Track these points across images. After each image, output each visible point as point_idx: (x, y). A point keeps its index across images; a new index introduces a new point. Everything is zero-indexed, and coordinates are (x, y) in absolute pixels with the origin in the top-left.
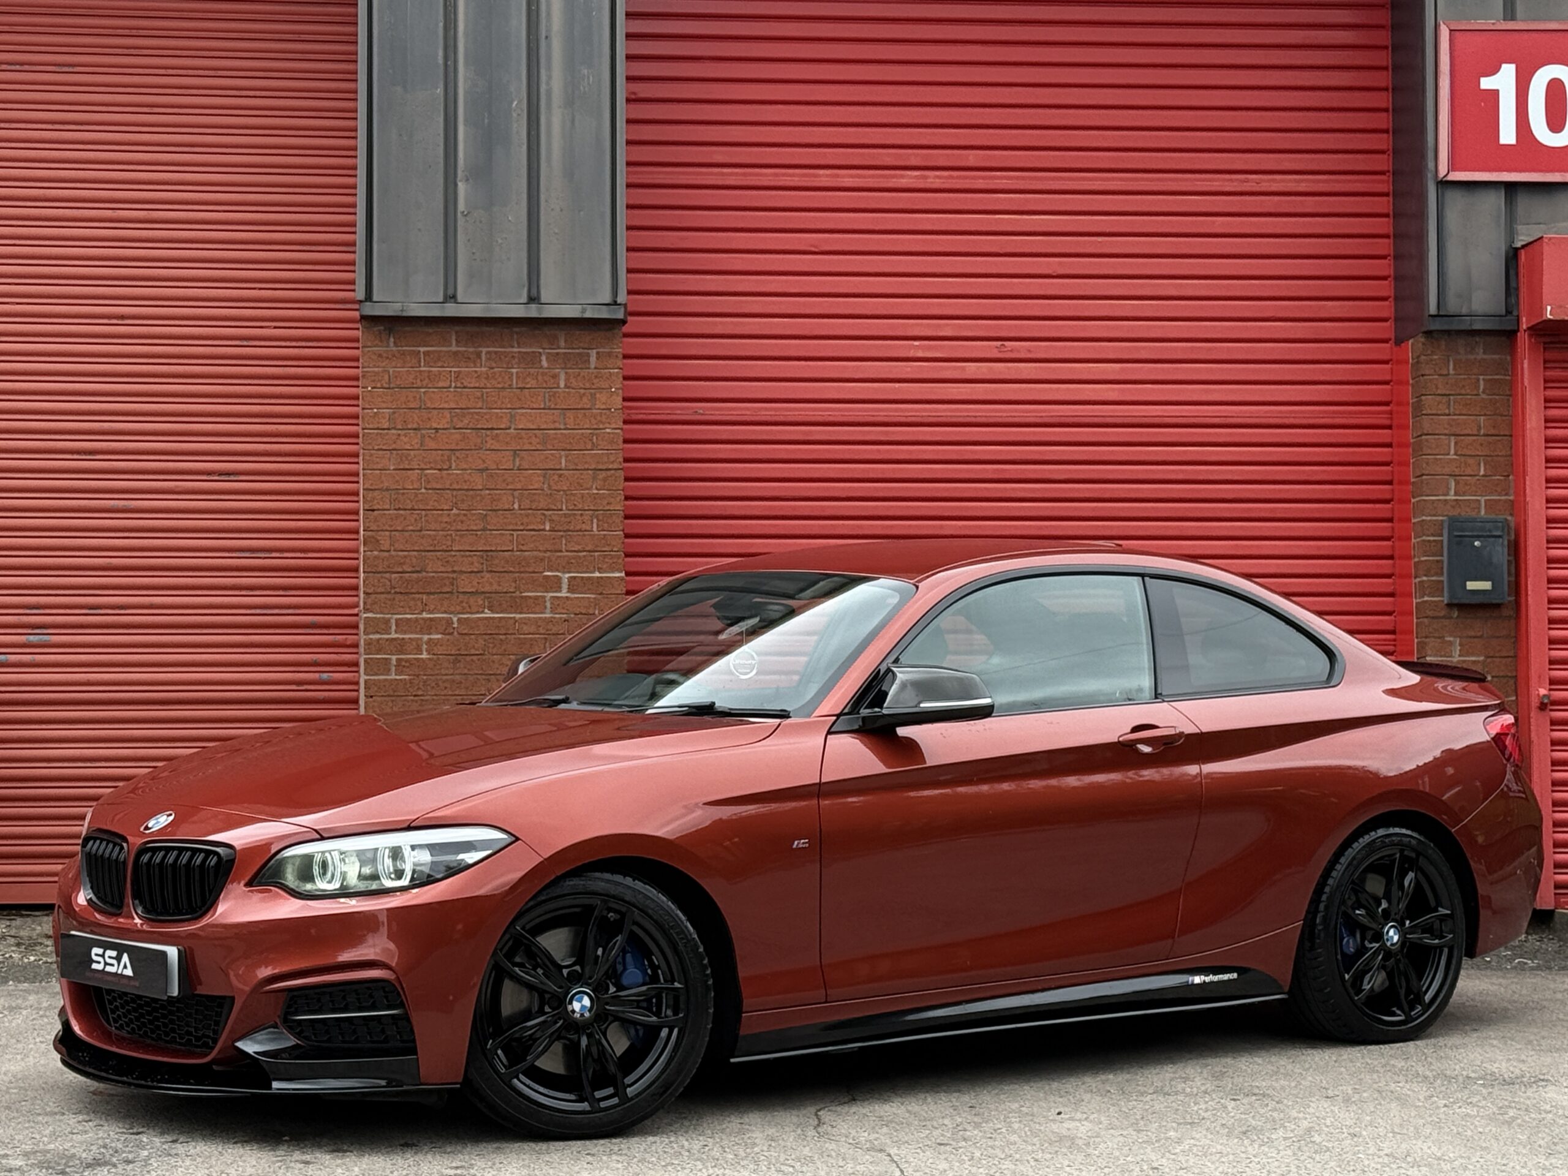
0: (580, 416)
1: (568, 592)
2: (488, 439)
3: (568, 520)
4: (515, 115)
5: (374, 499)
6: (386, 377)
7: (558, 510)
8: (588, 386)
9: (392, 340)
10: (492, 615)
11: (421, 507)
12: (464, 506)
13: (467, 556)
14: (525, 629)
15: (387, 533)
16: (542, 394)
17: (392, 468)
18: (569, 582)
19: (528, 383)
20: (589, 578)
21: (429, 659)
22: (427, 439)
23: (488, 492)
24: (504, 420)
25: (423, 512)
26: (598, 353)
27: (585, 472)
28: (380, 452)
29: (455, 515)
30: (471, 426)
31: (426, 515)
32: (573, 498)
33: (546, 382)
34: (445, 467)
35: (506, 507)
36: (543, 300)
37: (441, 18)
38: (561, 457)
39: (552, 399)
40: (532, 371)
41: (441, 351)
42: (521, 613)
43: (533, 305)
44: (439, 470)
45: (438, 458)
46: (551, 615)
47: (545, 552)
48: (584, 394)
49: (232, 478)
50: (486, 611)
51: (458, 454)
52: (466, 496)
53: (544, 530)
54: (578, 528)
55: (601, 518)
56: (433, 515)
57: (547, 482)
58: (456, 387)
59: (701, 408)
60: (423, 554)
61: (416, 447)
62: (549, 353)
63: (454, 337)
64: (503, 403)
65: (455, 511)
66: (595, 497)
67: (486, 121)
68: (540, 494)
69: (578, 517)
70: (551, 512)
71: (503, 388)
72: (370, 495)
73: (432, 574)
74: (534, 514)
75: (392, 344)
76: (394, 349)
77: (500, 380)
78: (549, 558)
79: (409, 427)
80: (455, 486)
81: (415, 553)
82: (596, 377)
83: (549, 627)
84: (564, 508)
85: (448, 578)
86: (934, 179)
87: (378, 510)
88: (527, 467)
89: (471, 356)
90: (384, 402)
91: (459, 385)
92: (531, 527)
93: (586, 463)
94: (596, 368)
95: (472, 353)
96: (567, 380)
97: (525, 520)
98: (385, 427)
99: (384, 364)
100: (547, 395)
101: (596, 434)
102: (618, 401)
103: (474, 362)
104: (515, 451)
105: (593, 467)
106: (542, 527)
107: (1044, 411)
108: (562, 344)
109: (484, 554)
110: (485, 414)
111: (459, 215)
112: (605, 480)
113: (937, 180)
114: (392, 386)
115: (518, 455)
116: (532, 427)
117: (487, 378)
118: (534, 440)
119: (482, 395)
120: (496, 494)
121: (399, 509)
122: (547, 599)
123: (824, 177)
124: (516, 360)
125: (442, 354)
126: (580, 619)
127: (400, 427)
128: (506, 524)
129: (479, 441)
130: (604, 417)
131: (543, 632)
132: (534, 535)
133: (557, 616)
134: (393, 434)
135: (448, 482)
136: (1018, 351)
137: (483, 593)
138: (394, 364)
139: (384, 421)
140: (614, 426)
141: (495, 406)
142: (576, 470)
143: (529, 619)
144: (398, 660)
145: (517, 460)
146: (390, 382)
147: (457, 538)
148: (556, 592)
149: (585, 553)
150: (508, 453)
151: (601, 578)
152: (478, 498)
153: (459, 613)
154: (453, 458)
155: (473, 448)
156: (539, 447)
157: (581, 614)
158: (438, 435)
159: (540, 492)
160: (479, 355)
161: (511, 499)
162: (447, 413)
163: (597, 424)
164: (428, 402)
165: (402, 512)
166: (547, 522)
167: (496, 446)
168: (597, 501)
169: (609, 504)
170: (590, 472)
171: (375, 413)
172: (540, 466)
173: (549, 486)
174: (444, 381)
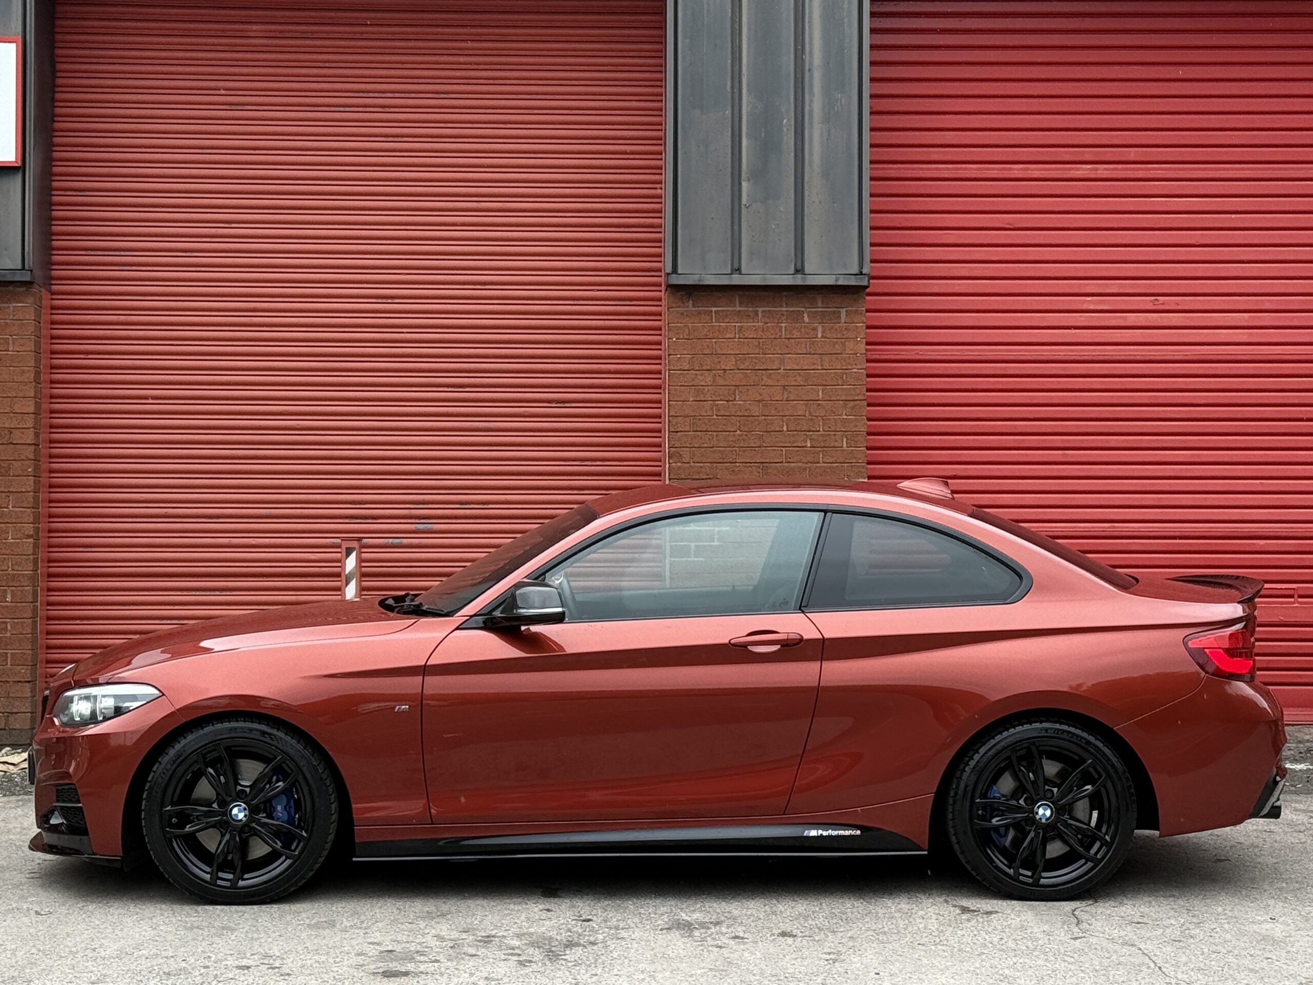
0: (833, 359)
2: (764, 377)
3: (825, 438)
4: (785, 130)
5: (677, 423)
6: (687, 331)
7: (817, 431)
8: (839, 336)
9: (691, 302)
11: (713, 429)
12: (746, 429)
13: (748, 467)
15: (688, 449)
16: (804, 343)
17: (691, 399)
19: (793, 335)
21: (720, 546)
22: (717, 377)
23: (763, 417)
24: (776, 363)
25: (715, 434)
26: (846, 311)
27: (838, 402)
28: (682, 388)
29: (739, 435)
30: (751, 367)
31: (717, 436)
32: (828, 422)
33: (808, 333)
34: (731, 399)
35: (778, 429)
36: (806, 272)
37: (730, 56)
38: (818, 391)
39: (812, 346)
40: (798, 325)
41: (728, 311)
43: (799, 276)
44: (727, 401)
45: (726, 392)
47: (806, 463)
48: (836, 342)
49: (566, 405)
51: (741, 389)
52: (747, 421)
53: (806, 447)
54: (832, 445)
55: (849, 437)
56: (722, 435)
57: (808, 410)
58: (739, 338)
59: (923, 350)
60: (715, 465)
61: (710, 384)
62: (810, 311)
63: (737, 300)
64: (775, 350)
65: (738, 432)
66: (844, 421)
67: (763, 135)
68: (802, 419)
69: (833, 437)
70: (811, 433)
71: (775, 338)
74: (798, 435)
75: (691, 306)
76: (693, 309)
77: (772, 332)
78: (809, 468)
79: (704, 368)
80: (739, 413)
81: (709, 464)
82: (846, 329)
84: (821, 429)
86: (1103, 171)
87: (681, 431)
88: (792, 399)
89: (751, 314)
90: (684, 349)
91: (741, 336)
92: (796, 445)
93: (838, 395)
94: (845, 323)
95: (752, 311)
96: (823, 332)
97: (792, 439)
98: (686, 368)
99: (684, 321)
100: (808, 343)
101: (846, 373)
102: (862, 347)
103: (753, 319)
104: (784, 386)
105: (844, 398)
106: (804, 445)
107: (1188, 351)
108: (820, 304)
109: (761, 466)
110: (762, 358)
111: (743, 206)
112: (852, 408)
113: (1106, 172)
114: (691, 337)
115: (786, 390)
116: (797, 368)
117: (763, 331)
118: (799, 379)
119: (759, 344)
120: (770, 420)
121: (697, 431)
123: (1017, 171)
124: (785, 317)
125: (729, 313)
127: (697, 368)
128: (777, 442)
129: (757, 378)
130: (852, 360)
132: (797, 451)
134: (692, 374)
135: (734, 411)
136: (1169, 304)
138: (692, 321)
139: (685, 364)
140: (859, 367)
141: (769, 352)
142: (830, 400)
144: (697, 547)
145: (786, 393)
146: (689, 334)
147: (741, 453)
149: (836, 465)
150: (778, 388)
152: (756, 423)
154: (737, 392)
155: (752, 384)
156: (802, 383)
158: (726, 374)
159: (803, 417)
160: (756, 313)
161: (781, 423)
162: (732, 358)
163: (846, 365)
164: (718, 349)
165: (699, 433)
166: (808, 440)
167: (770, 382)
168: (847, 424)
169: (856, 426)
170: (841, 402)
171: (679, 358)
172: (803, 397)
173: (810, 413)
174: (730, 333)
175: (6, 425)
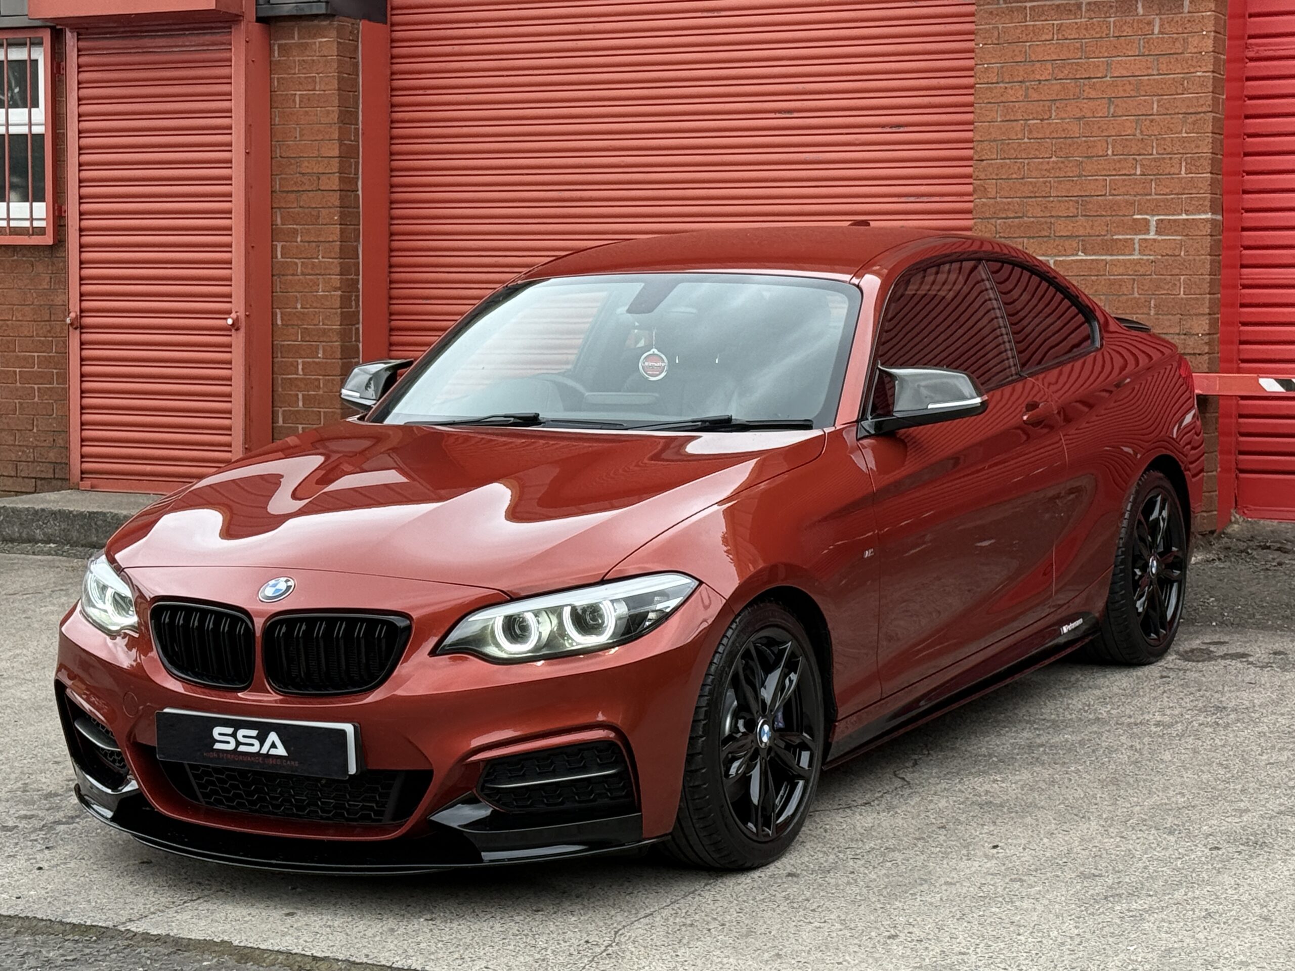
0: (1172, 60)
1: (1156, 234)
2: (1086, 88)
3: (1158, 164)
5: (982, 150)
6: (996, 34)
7: (1148, 155)
8: (1180, 30)
10: (1085, 258)
11: (1024, 156)
12: (1062, 154)
13: (1064, 202)
14: (1115, 270)
15: (994, 181)
16: (1137, 42)
17: (999, 120)
18: (1157, 224)
19: (1125, 31)
20: (1175, 220)
22: (1030, 91)
23: (1084, 139)
24: (1101, 68)
25: (1026, 161)
27: (1176, 116)
28: (989, 105)
29: (1054, 162)
30: (1071, 76)
31: (1028, 164)
32: (1163, 142)
33: (1142, 29)
34: (1046, 117)
35: (1101, 154)
38: (1153, 103)
39: (1147, 45)
40: (1128, 19)
41: (1045, 5)
42: (1111, 255)
45: (1040, 109)
46: (1139, 257)
47: (1135, 195)
48: (1176, 39)
49: (902, 129)
50: (1080, 253)
51: (1058, 104)
52: (1065, 144)
53: (1135, 174)
54: (1167, 171)
55: (1189, 161)
56: (1034, 163)
57: (1139, 127)
58: (1058, 39)
60: (1025, 200)
61: (1021, 99)
64: (1100, 52)
65: (1054, 159)
66: (1183, 140)
68: (1132, 140)
69: (1168, 161)
70: (1142, 157)
71: (1100, 37)
72: (980, 146)
73: (1032, 219)
74: (1125, 159)
75: (1002, 1)
76: (1004, 6)
77: (1098, 29)
78: (1139, 201)
79: (1016, 80)
80: (1055, 135)
81: (1018, 199)
82: (1189, 21)
83: (1136, 269)
84: (1155, 152)
85: (1046, 222)
87: (986, 160)
88: (1120, 114)
89: (1073, 8)
90: (993, 57)
91: (1060, 37)
92: (1123, 172)
93: (1177, 107)
94: (1189, 12)
95: (1074, 5)
96: (1161, 26)
97: (1118, 165)
98: (994, 81)
99: (994, 21)
100: (1142, 42)
101: (1187, 79)
102: (1209, 43)
103: (1075, 14)
104: (1110, 99)
105: (1184, 111)
106: (1133, 172)
109: (1080, 199)
110: (1084, 64)
112: (1194, 123)
114: (1001, 41)
115: (1113, 103)
116: (1126, 74)
117: (1086, 29)
118: (1128, 87)
119: (1081, 46)
120: (1091, 141)
121: (1005, 158)
122: (1136, 241)
124: (1114, 9)
125: (1046, 8)
126: (1167, 260)
127: (1007, 81)
128: (1100, 170)
129: (1078, 90)
130: (1195, 60)
131: (1131, 273)
132: (1124, 180)
133: (1145, 258)
134: (1001, 87)
135: (1048, 132)
137: (1077, 236)
138: (1002, 21)
139: (993, 75)
140: (1204, 69)
141: (1093, 55)
142: (1167, 114)
143: (1118, 260)
145: (1112, 107)
146: (999, 38)
147: (1055, 184)
148: (1144, 234)
149: (1172, 196)
150: (1103, 101)
151: (1187, 220)
152: (1075, 146)
153: (1055, 256)
154: (1054, 108)
155: (1072, 97)
156: (1133, 93)
157: (1167, 255)
158: (1041, 86)
159: (1132, 137)
160: (1079, 7)
161: (1105, 145)
162: (1049, 65)
163: (1188, 68)
164: (1032, 55)
165: (1008, 161)
166: (1138, 166)
167: (1093, 94)
168: (1186, 144)
169: (1197, 147)
170: (1181, 116)
171: (986, 68)
172: (1133, 112)
173: (1141, 132)
174: (1047, 34)
175: (315, 171)
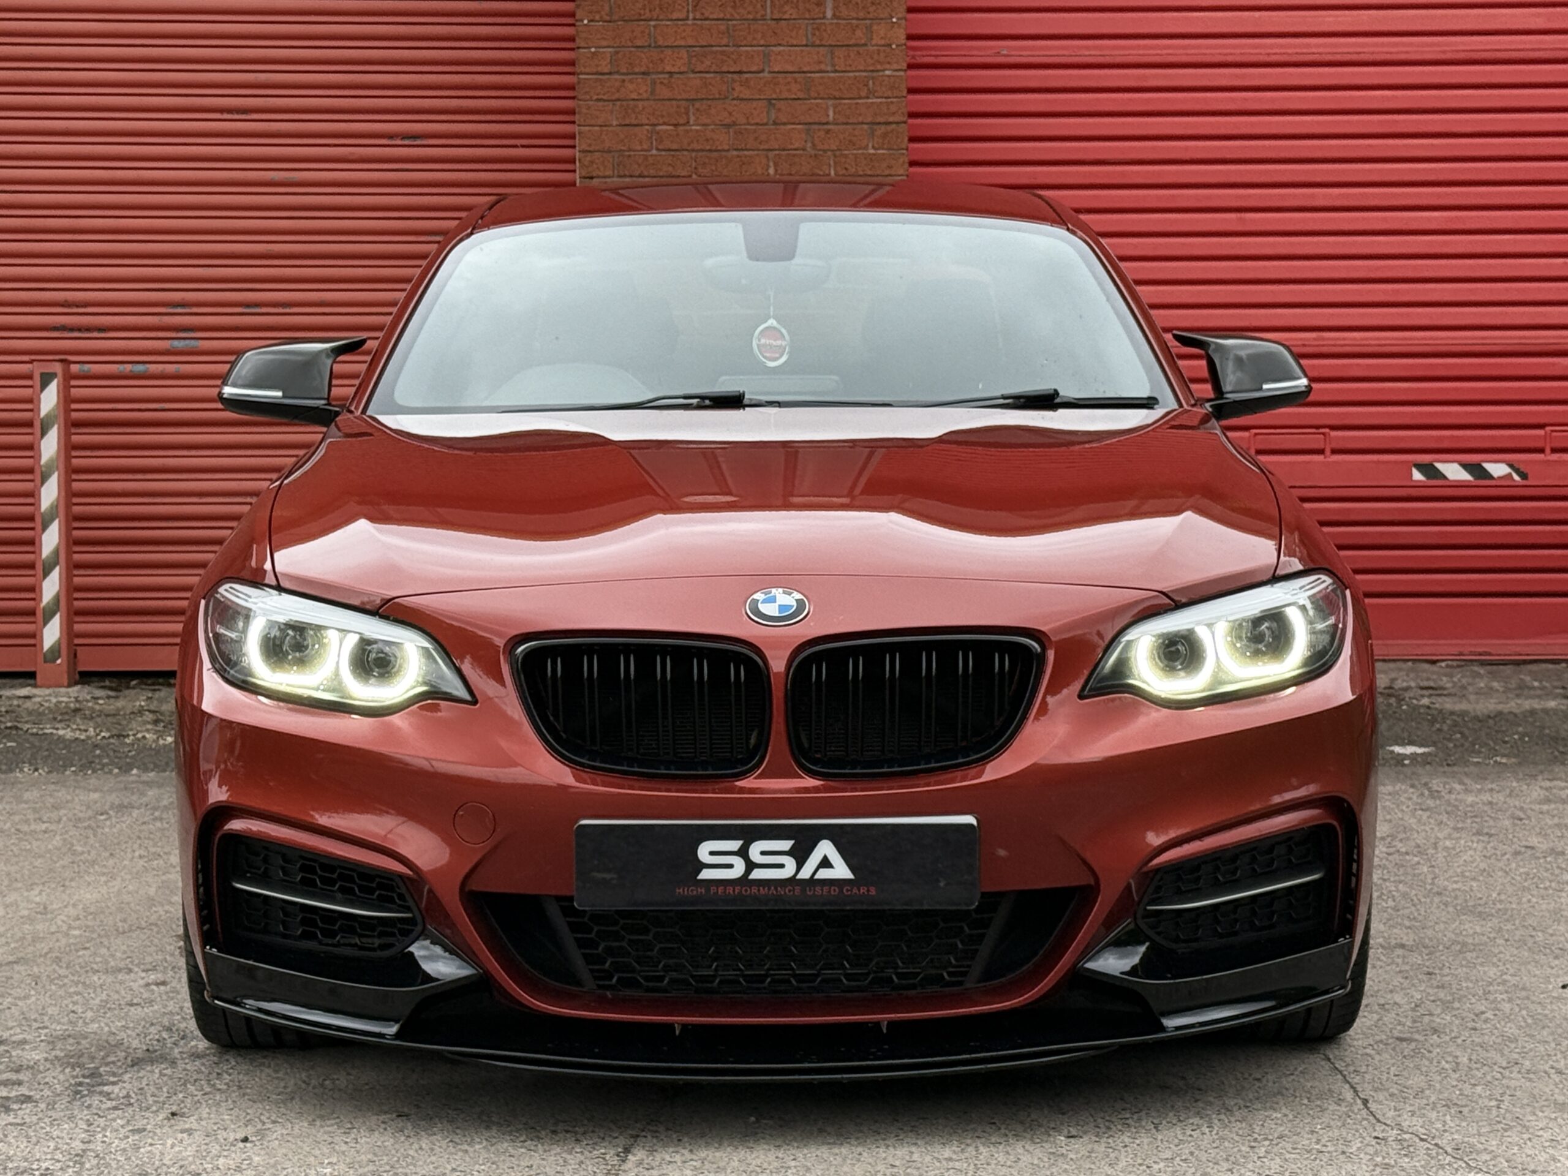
0: (852, 54)
2: (735, 85)
5: (592, 162)
6: (607, 8)
7: (824, 176)
8: (861, 15)
11: (652, 172)
12: (706, 172)
16: (803, 27)
17: (615, 123)
19: (785, 12)
22: (658, 86)
23: (735, 153)
24: (756, 60)
27: (859, 126)
28: (600, 103)
30: (714, 68)
32: (843, 160)
33: (809, 11)
34: (682, 121)
35: (759, 173)
38: (827, 109)
39: (817, 33)
44: (675, 125)
45: (673, 110)
48: (857, 26)
49: (418, 142)
51: (697, 105)
52: (709, 158)
57: (810, 140)
58: (695, 19)
59: (1004, 47)
61: (645, 96)
64: (754, 39)
66: (871, 158)
68: (801, 155)
71: (755, 19)
72: (588, 159)
77: (750, 8)
79: (637, 70)
80: (695, 146)
82: (872, 3)
84: (833, 173)
87: (598, 177)
88: (785, 120)
90: (604, 39)
91: (698, 16)
93: (860, 115)
96: (835, 8)
98: (606, 70)
100: (810, 28)
101: (873, 78)
102: (900, 34)
104: (769, 100)
105: (869, 120)
110: (732, 53)
112: (885, 135)
114: (615, 17)
115: (774, 105)
116: (791, 69)
117: (734, 7)
118: (794, 87)
119: (728, 29)
120: (746, 156)
121: (625, 176)
127: (625, 71)
129: (724, 88)
130: (882, 55)
134: (616, 80)
135: (686, 141)
139: (604, 63)
140: (895, 66)
141: (744, 43)
142: (847, 124)
145: (773, 111)
146: (611, 14)
150: (760, 103)
152: (724, 161)
154: (692, 110)
155: (717, 96)
156: (801, 95)
158: (673, 80)
159: (801, 152)
161: (764, 161)
162: (684, 53)
163: (873, 64)
164: (660, 38)
165: (628, 179)
167: (746, 93)
168: (875, 163)
169: (890, 167)
170: (865, 127)
171: (593, 53)
172: (802, 119)
173: (814, 145)
174: (680, 10)
